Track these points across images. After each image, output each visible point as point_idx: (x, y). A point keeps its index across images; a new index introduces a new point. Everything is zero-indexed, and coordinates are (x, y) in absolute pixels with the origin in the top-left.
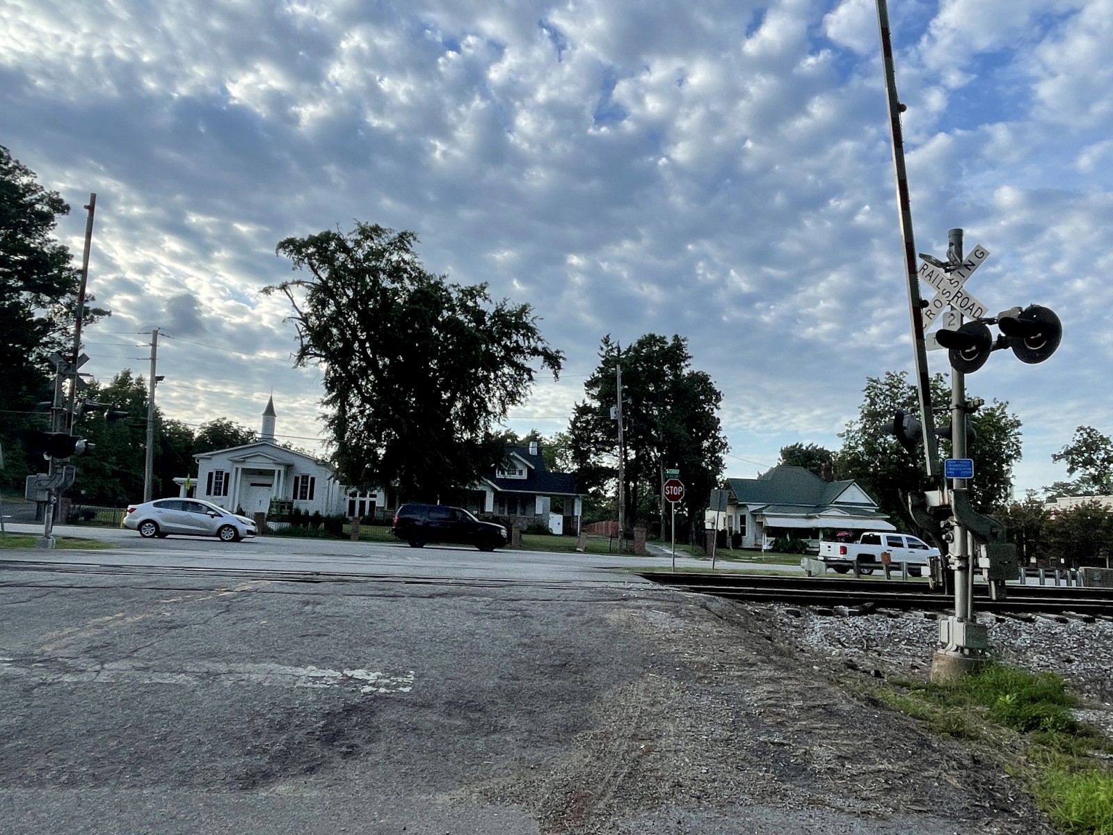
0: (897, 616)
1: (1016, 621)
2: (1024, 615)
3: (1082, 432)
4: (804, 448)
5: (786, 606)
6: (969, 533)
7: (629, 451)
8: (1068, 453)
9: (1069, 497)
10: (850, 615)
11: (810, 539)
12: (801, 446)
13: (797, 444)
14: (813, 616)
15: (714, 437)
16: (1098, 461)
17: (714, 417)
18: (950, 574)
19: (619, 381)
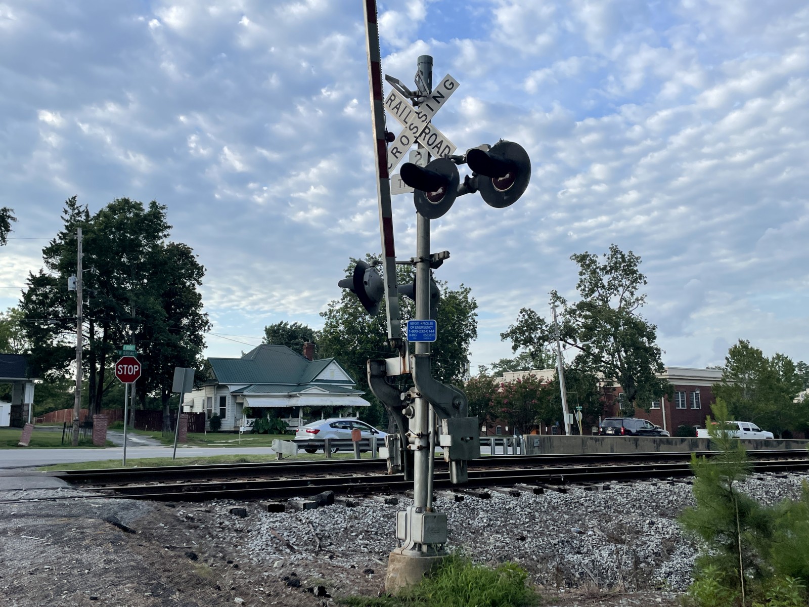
0: (357, 504)
1: (474, 498)
2: (481, 491)
3: (524, 313)
4: (289, 327)
5: (231, 504)
6: (430, 406)
7: (96, 328)
8: (513, 332)
9: (511, 372)
10: (305, 508)
11: (290, 418)
12: (286, 324)
13: (282, 322)
14: (262, 514)
15: (195, 314)
16: (535, 340)
17: (195, 293)
18: (410, 455)
19: (80, 247)
